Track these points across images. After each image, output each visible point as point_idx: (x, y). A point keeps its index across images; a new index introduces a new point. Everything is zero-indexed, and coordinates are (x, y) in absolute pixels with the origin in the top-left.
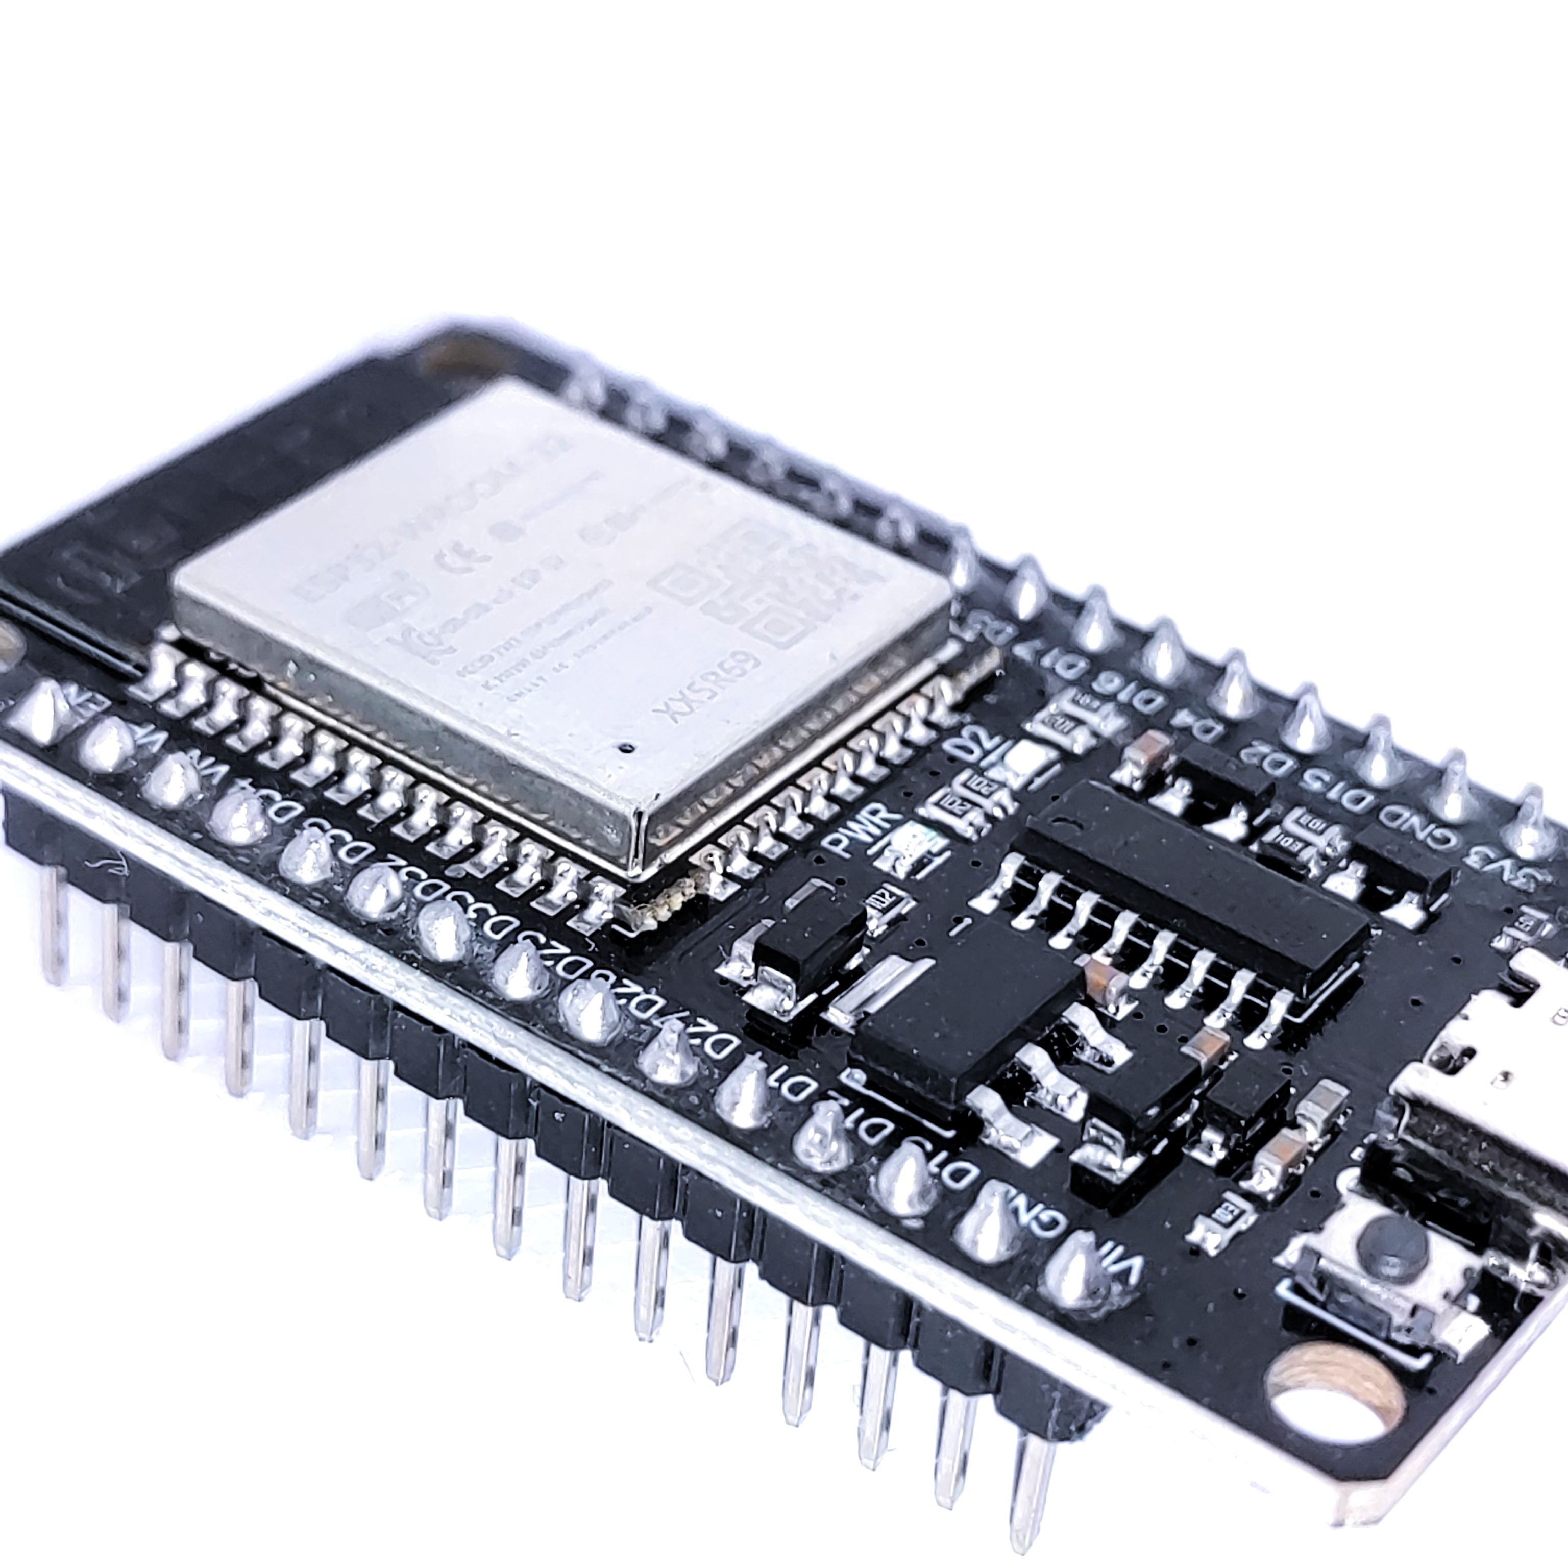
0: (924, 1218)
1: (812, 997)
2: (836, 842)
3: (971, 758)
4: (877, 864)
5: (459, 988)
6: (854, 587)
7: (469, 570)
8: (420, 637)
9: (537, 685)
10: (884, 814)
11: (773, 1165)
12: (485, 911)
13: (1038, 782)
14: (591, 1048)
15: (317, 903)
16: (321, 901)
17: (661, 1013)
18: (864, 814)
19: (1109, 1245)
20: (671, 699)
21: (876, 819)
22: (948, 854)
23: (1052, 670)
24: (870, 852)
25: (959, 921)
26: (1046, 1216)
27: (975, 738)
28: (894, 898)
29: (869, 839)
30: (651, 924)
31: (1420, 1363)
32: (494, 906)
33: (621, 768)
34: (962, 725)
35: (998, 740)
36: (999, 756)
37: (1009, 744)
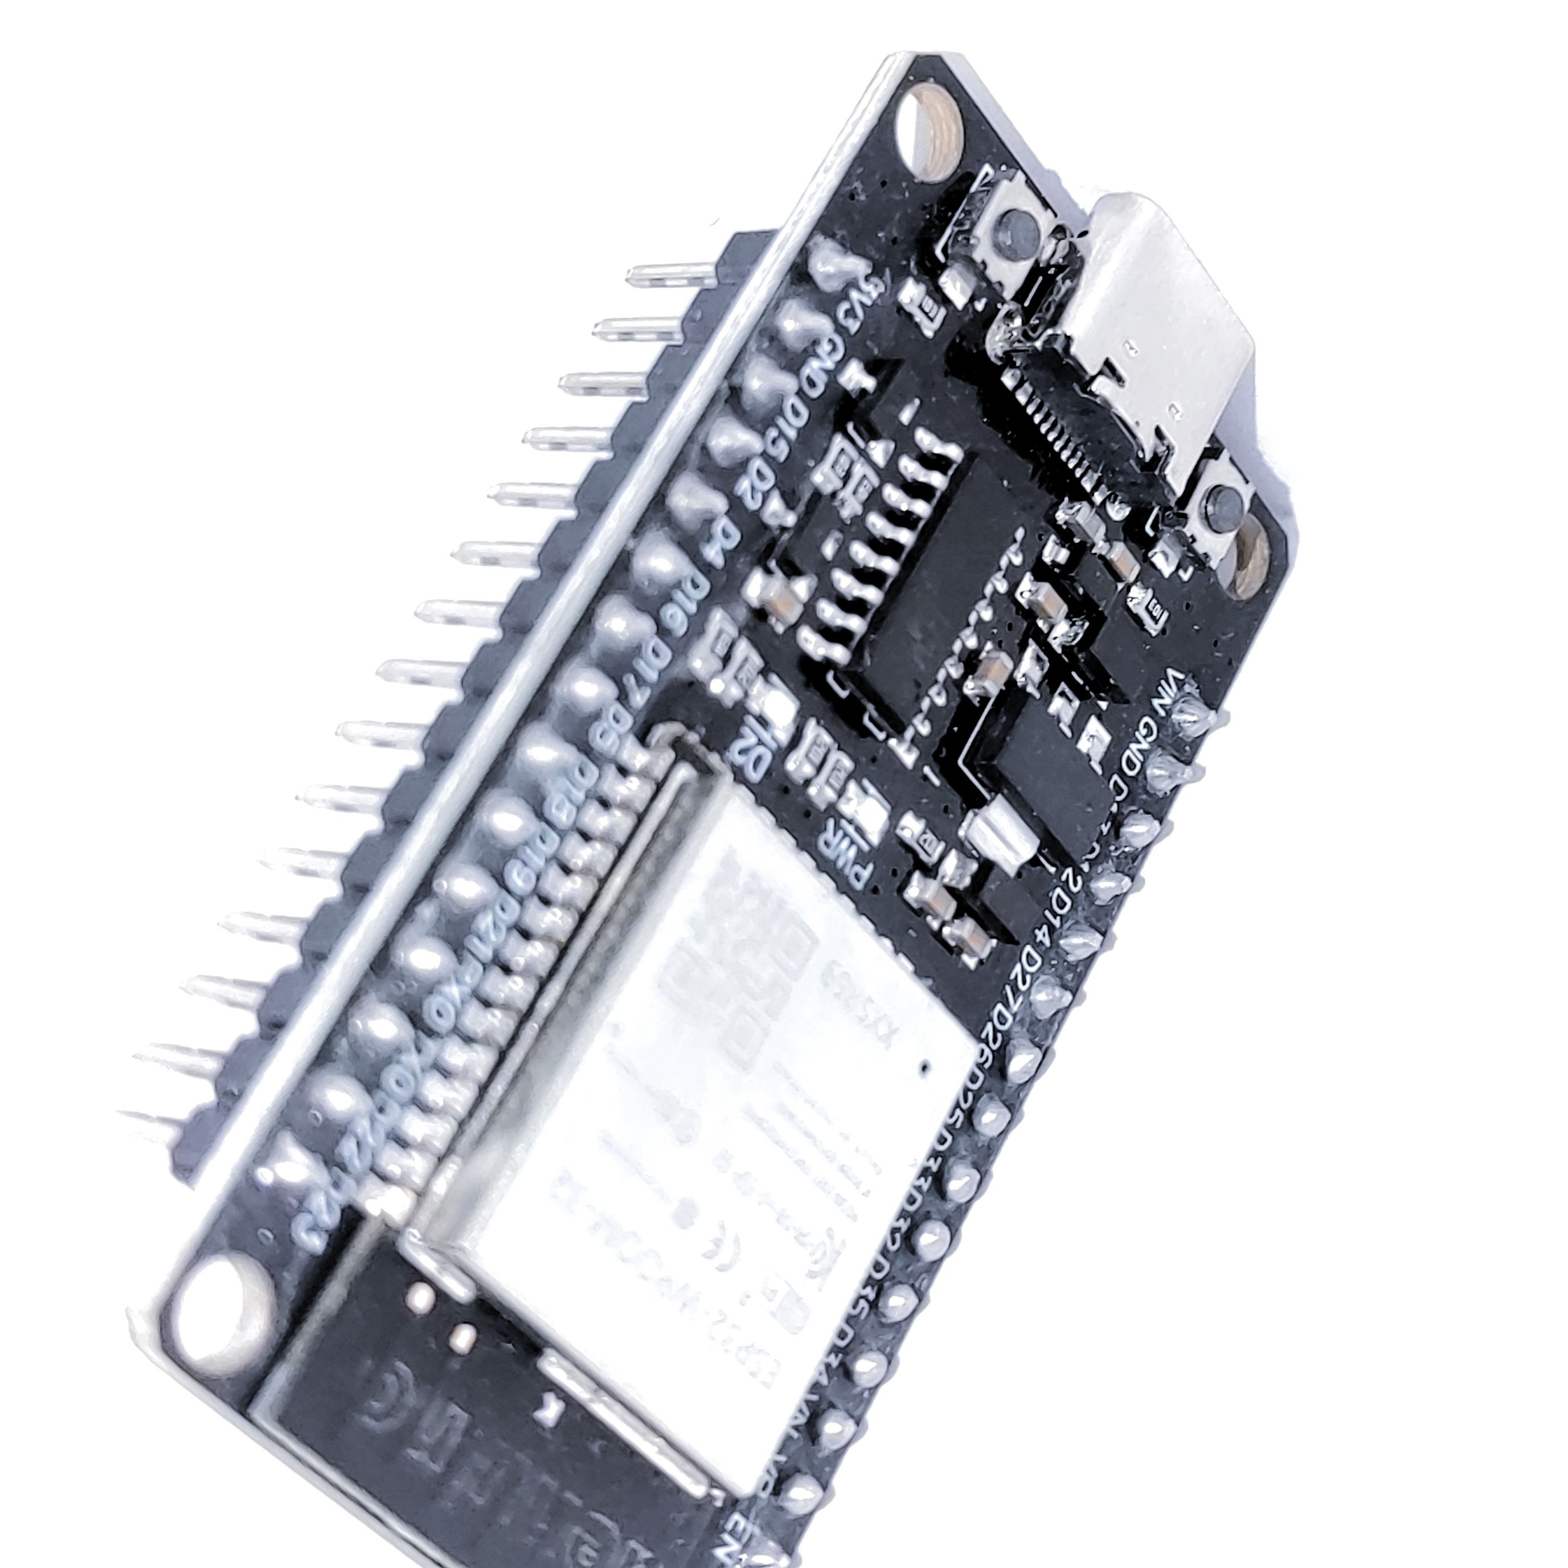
2: (858, 877)
3: (768, 758)
5: (991, 1159)
10: (830, 836)
16: (923, 1279)
17: (1007, 1005)
18: (828, 853)
19: (1159, 689)
21: (835, 842)
22: (866, 783)
24: (866, 848)
25: (926, 778)
26: (1144, 732)
27: (743, 751)
28: (928, 831)
29: (854, 848)
35: (746, 730)
36: (766, 730)
37: (750, 719)
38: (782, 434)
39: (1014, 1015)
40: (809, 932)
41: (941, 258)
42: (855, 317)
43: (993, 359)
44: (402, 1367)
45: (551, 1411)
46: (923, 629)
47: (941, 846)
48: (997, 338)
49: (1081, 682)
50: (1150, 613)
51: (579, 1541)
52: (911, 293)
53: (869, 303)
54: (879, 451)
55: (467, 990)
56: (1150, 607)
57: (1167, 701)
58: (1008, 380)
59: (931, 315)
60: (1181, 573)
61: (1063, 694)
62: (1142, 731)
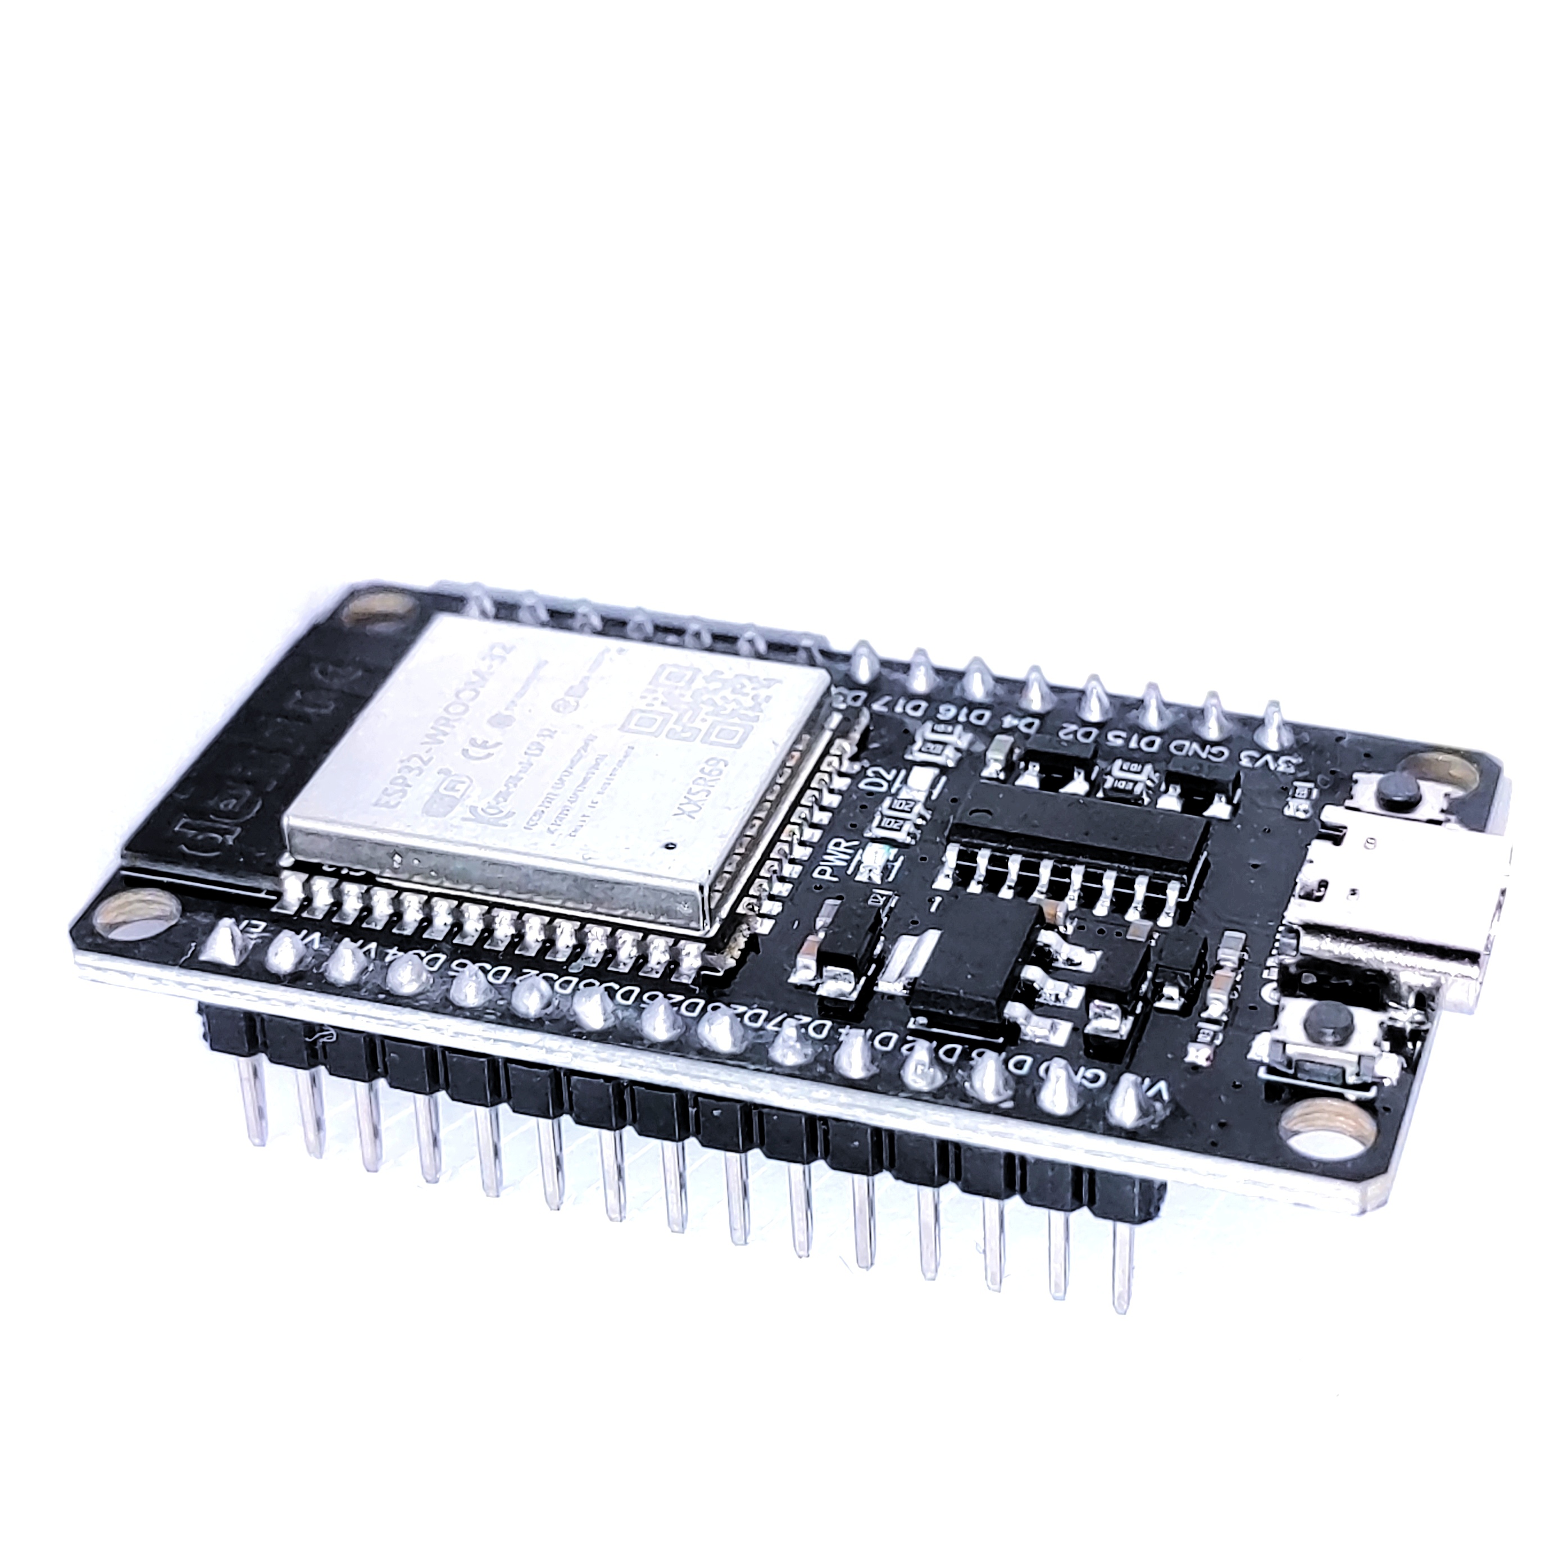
0: (1013, 1098)
1: (863, 980)
2: (823, 872)
3: (884, 789)
4: (858, 878)
5: (624, 1044)
6: (763, 693)
7: (489, 755)
8: (484, 811)
9: (584, 821)
10: (844, 844)
11: (896, 1095)
12: (611, 987)
13: (936, 793)
14: (733, 1057)
15: (493, 1017)
16: (494, 1014)
17: (768, 1020)
18: (831, 847)
20: (681, 804)
21: (841, 849)
22: (901, 858)
23: (905, 713)
24: (849, 872)
25: (931, 901)
27: (877, 775)
29: (845, 864)
30: (732, 963)
31: (1372, 1093)
32: (616, 982)
33: (674, 860)
34: (864, 769)
35: (894, 772)
36: (901, 783)
37: (903, 773)
38: (1128, 739)
39: (762, 1028)
42: (1254, 762)
51: (239, 797)
53: (1273, 767)
62: (1090, 1073)
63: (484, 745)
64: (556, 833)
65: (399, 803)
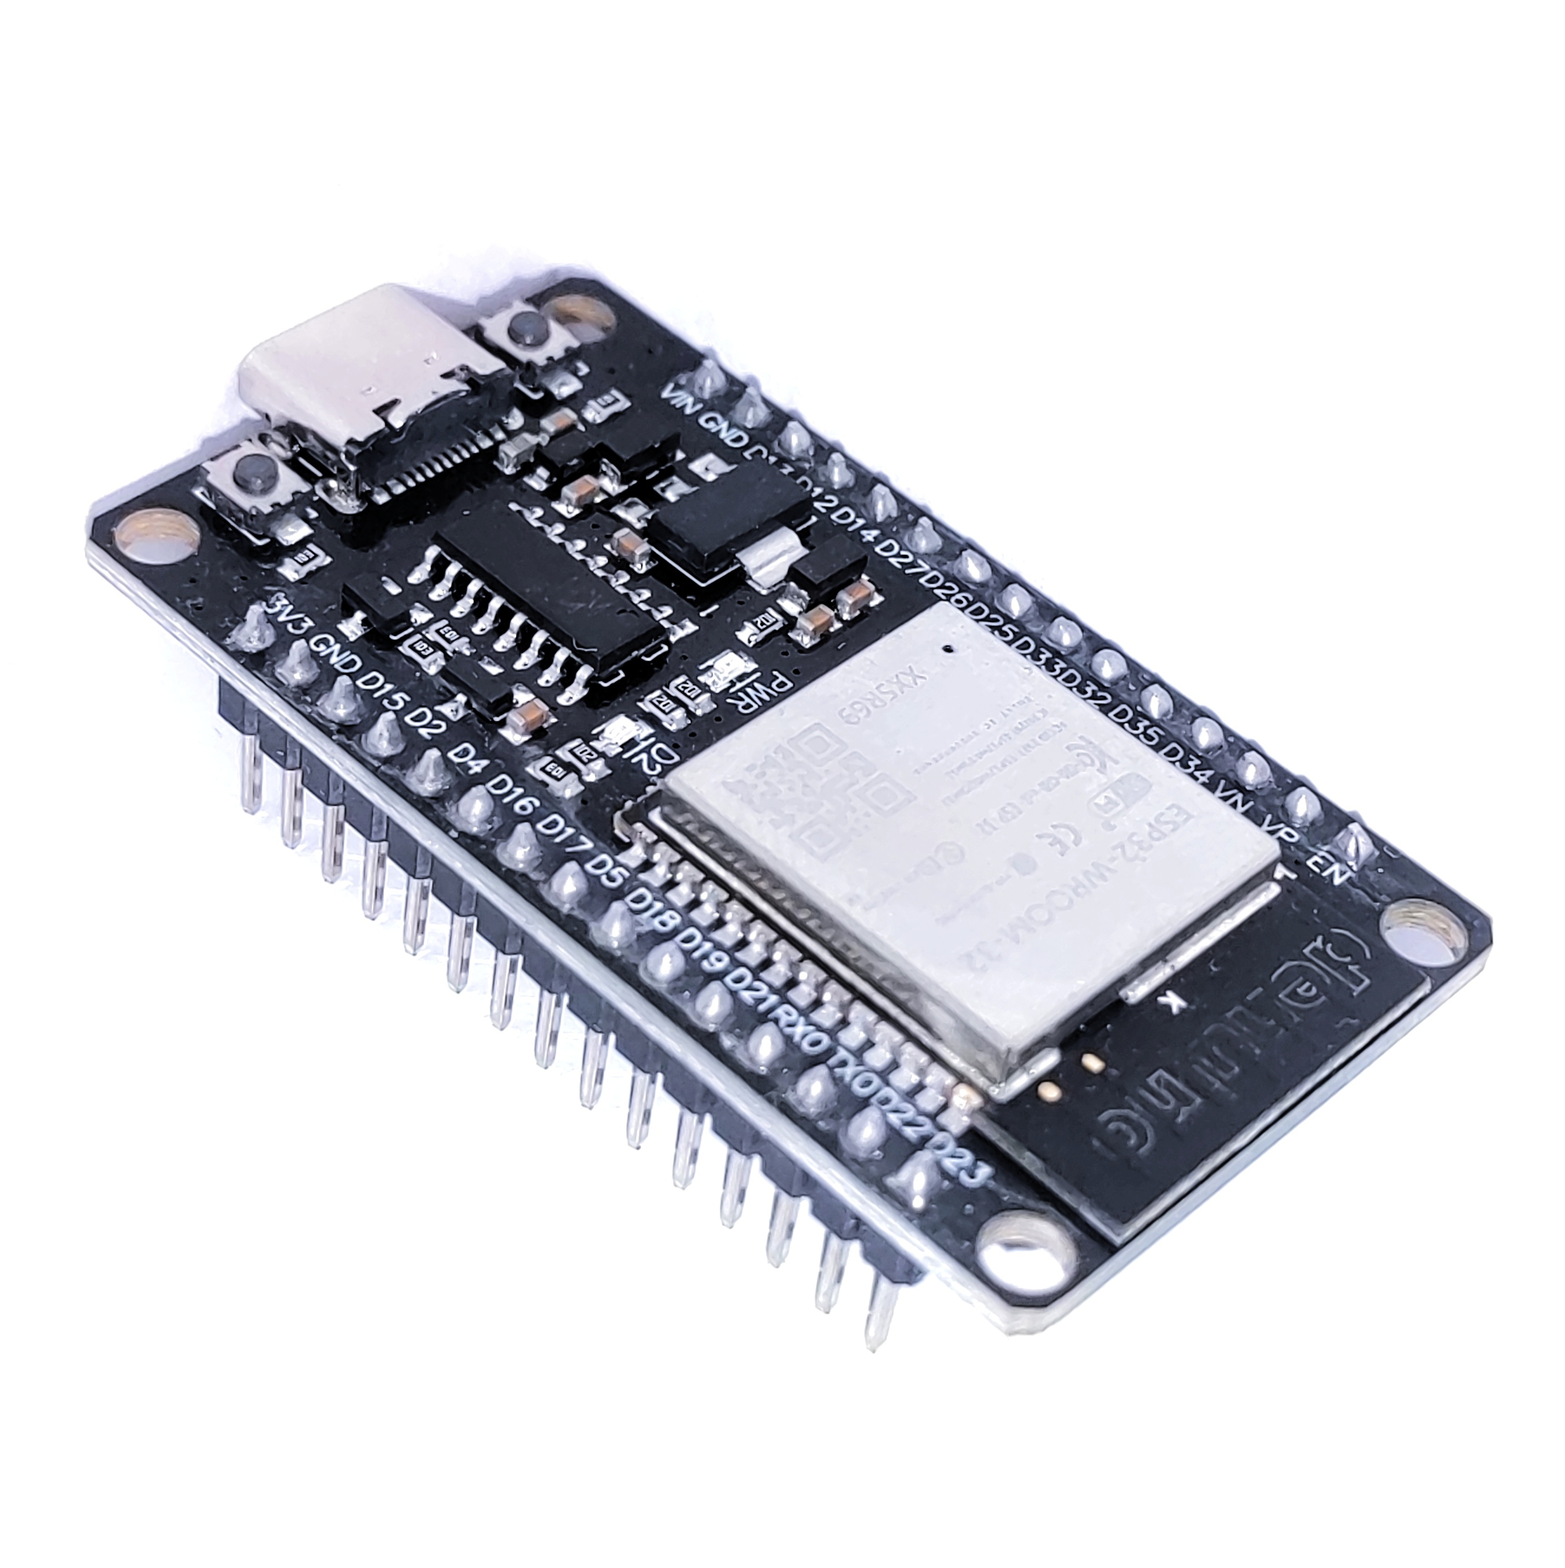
2: (781, 685)
7: (1056, 825)
8: (1093, 761)
9: (1009, 710)
16: (1143, 677)
17: (924, 574)
18: (754, 705)
19: (678, 406)
21: (747, 700)
22: (702, 667)
24: (758, 674)
27: (652, 765)
28: (755, 620)
29: (756, 685)
33: (954, 633)
35: (634, 760)
36: (637, 744)
37: (626, 756)
38: (388, 695)
39: (933, 569)
40: (810, 730)
41: (267, 541)
42: (302, 620)
43: (361, 510)
44: (1104, 1116)
45: (1174, 1001)
46: (578, 599)
47: (770, 610)
48: (344, 503)
49: (656, 473)
50: (609, 405)
51: (1293, 995)
52: (290, 570)
53: (291, 607)
54: (420, 616)
55: (802, 1020)
56: (604, 404)
57: (690, 400)
58: (382, 498)
59: (312, 555)
60: (581, 374)
61: (663, 490)
62: (711, 425)
63: (1056, 841)
64: (1039, 708)
65: (1168, 809)
